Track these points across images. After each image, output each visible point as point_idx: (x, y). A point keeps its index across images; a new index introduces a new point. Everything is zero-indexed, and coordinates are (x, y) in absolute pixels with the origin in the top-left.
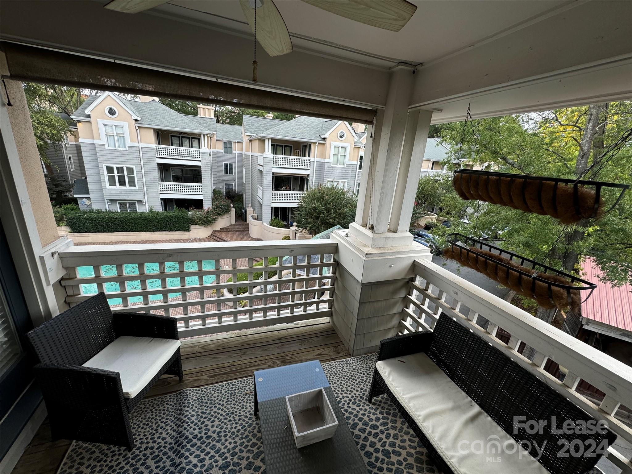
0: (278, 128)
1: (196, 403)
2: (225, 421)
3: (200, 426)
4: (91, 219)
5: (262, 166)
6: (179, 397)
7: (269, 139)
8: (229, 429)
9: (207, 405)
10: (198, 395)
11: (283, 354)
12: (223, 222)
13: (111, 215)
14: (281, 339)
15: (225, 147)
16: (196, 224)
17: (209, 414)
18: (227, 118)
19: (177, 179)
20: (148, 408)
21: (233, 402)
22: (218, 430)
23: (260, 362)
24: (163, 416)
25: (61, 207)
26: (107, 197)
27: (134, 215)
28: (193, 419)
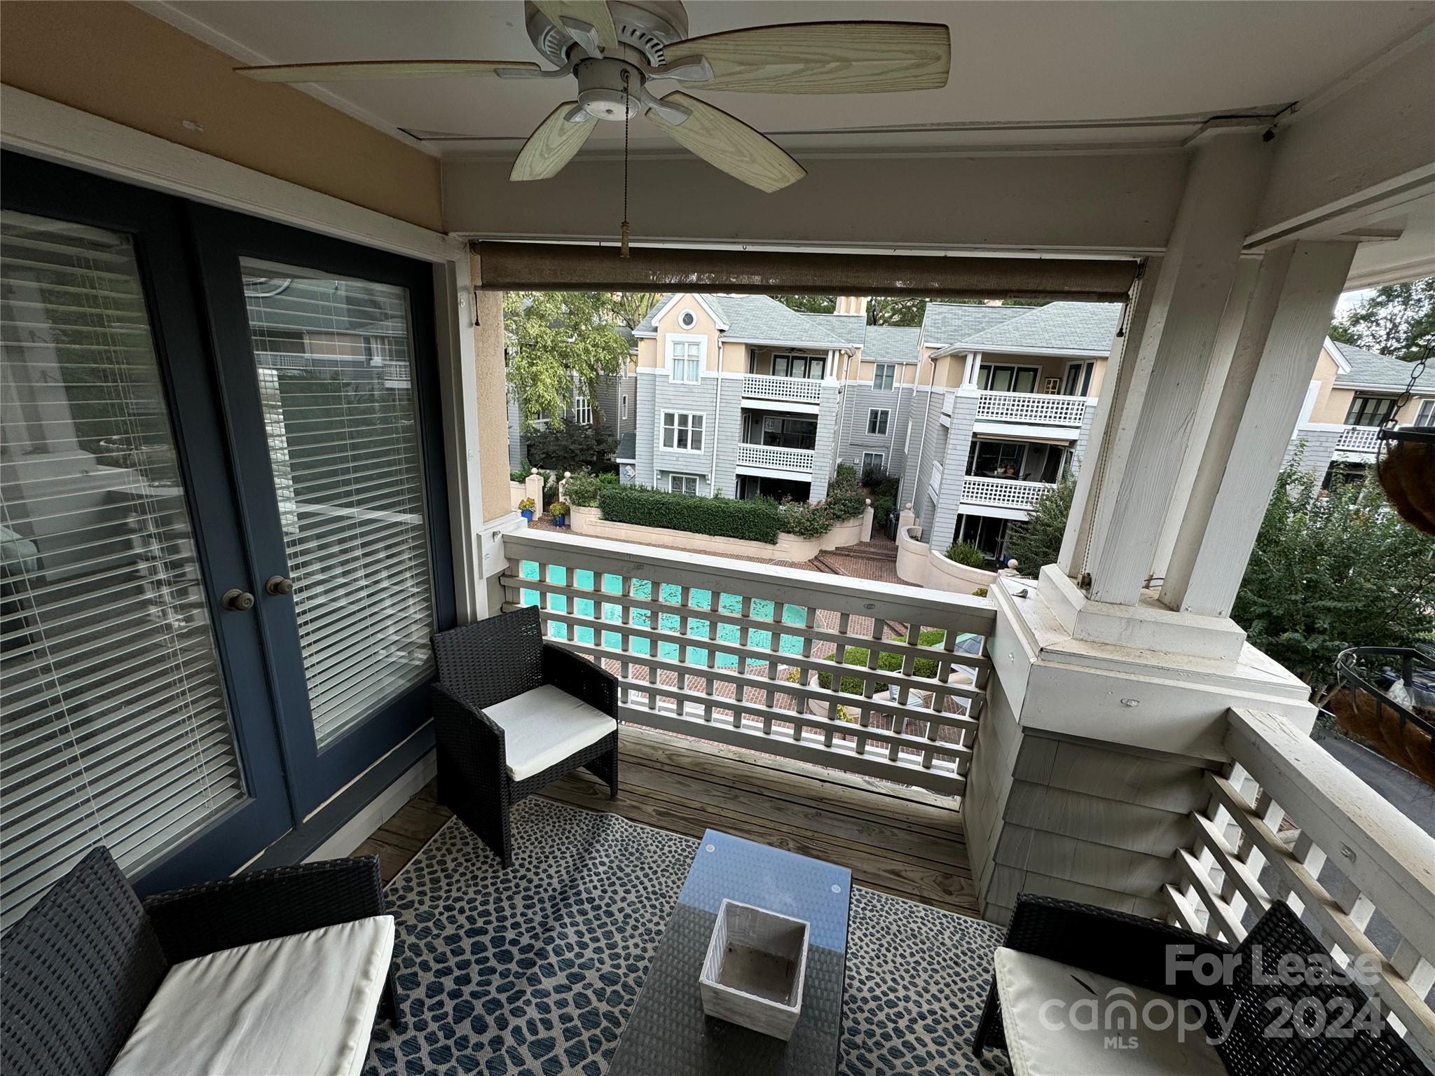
0: (1008, 326)
1: (616, 846)
2: (646, 902)
3: (606, 887)
4: (630, 500)
5: (949, 416)
6: (598, 822)
7: (975, 354)
8: (644, 920)
9: (632, 858)
10: (626, 834)
11: (809, 834)
12: (844, 535)
13: (657, 497)
14: (821, 800)
15: (879, 376)
16: (789, 532)
17: (628, 875)
18: (895, 311)
19: (772, 440)
20: (551, 817)
21: (674, 877)
22: (628, 910)
23: (755, 829)
24: (564, 840)
25: (597, 476)
26: (658, 466)
27: (690, 502)
28: (601, 869)
